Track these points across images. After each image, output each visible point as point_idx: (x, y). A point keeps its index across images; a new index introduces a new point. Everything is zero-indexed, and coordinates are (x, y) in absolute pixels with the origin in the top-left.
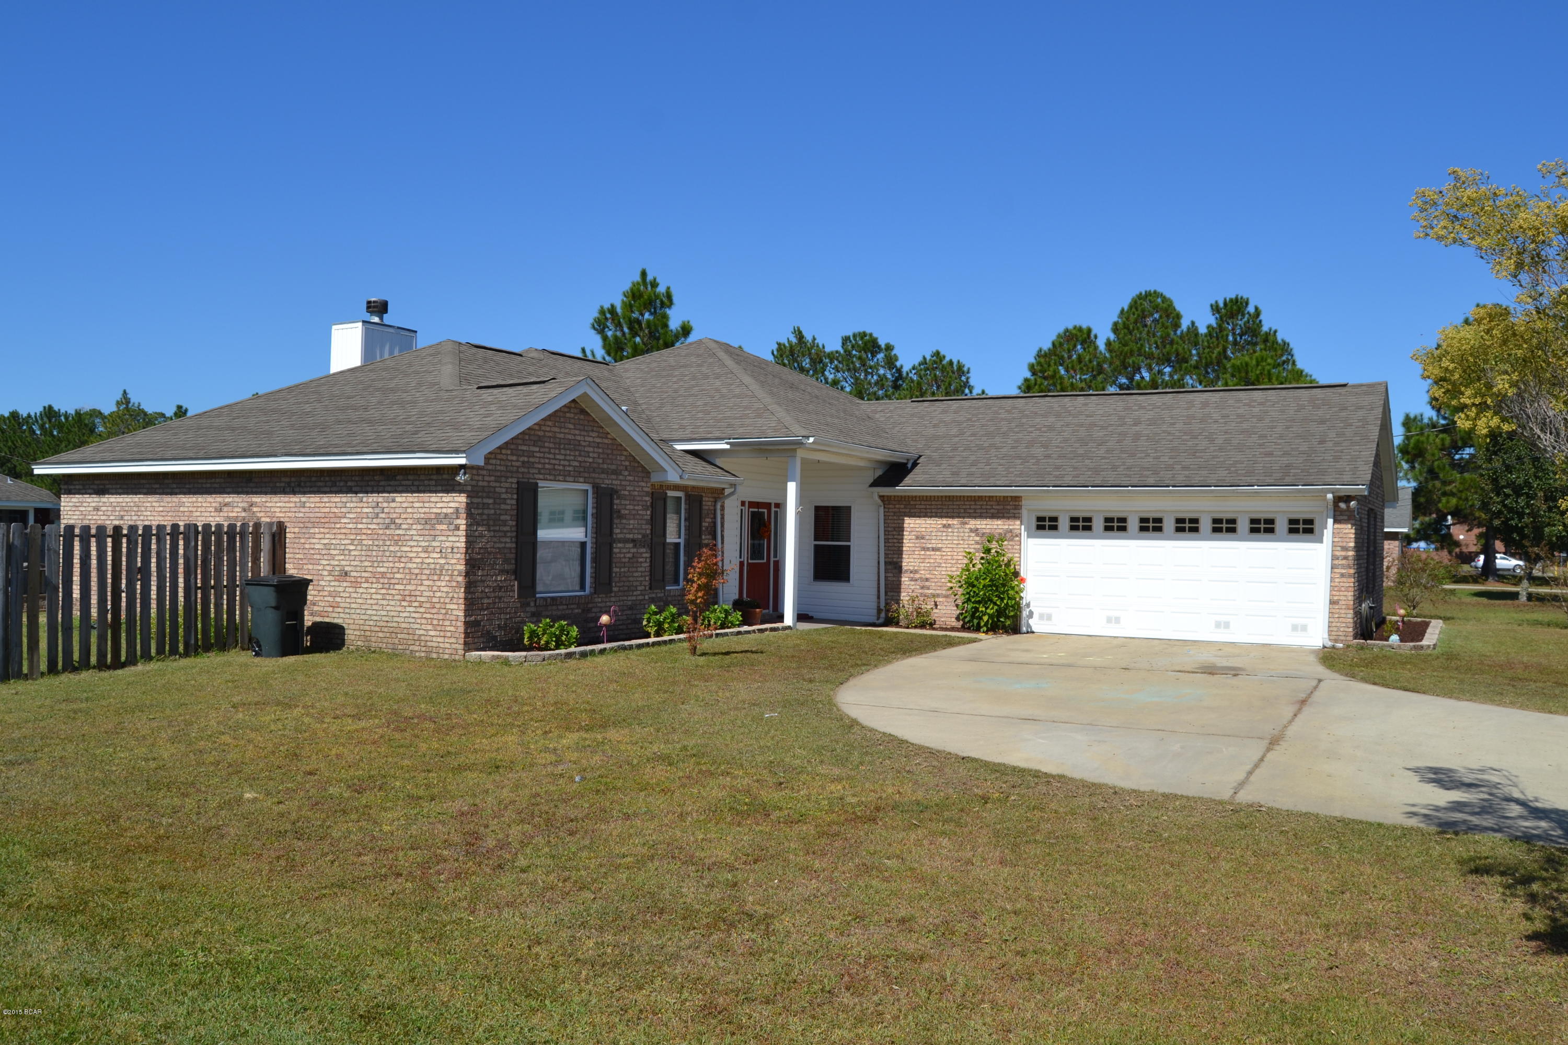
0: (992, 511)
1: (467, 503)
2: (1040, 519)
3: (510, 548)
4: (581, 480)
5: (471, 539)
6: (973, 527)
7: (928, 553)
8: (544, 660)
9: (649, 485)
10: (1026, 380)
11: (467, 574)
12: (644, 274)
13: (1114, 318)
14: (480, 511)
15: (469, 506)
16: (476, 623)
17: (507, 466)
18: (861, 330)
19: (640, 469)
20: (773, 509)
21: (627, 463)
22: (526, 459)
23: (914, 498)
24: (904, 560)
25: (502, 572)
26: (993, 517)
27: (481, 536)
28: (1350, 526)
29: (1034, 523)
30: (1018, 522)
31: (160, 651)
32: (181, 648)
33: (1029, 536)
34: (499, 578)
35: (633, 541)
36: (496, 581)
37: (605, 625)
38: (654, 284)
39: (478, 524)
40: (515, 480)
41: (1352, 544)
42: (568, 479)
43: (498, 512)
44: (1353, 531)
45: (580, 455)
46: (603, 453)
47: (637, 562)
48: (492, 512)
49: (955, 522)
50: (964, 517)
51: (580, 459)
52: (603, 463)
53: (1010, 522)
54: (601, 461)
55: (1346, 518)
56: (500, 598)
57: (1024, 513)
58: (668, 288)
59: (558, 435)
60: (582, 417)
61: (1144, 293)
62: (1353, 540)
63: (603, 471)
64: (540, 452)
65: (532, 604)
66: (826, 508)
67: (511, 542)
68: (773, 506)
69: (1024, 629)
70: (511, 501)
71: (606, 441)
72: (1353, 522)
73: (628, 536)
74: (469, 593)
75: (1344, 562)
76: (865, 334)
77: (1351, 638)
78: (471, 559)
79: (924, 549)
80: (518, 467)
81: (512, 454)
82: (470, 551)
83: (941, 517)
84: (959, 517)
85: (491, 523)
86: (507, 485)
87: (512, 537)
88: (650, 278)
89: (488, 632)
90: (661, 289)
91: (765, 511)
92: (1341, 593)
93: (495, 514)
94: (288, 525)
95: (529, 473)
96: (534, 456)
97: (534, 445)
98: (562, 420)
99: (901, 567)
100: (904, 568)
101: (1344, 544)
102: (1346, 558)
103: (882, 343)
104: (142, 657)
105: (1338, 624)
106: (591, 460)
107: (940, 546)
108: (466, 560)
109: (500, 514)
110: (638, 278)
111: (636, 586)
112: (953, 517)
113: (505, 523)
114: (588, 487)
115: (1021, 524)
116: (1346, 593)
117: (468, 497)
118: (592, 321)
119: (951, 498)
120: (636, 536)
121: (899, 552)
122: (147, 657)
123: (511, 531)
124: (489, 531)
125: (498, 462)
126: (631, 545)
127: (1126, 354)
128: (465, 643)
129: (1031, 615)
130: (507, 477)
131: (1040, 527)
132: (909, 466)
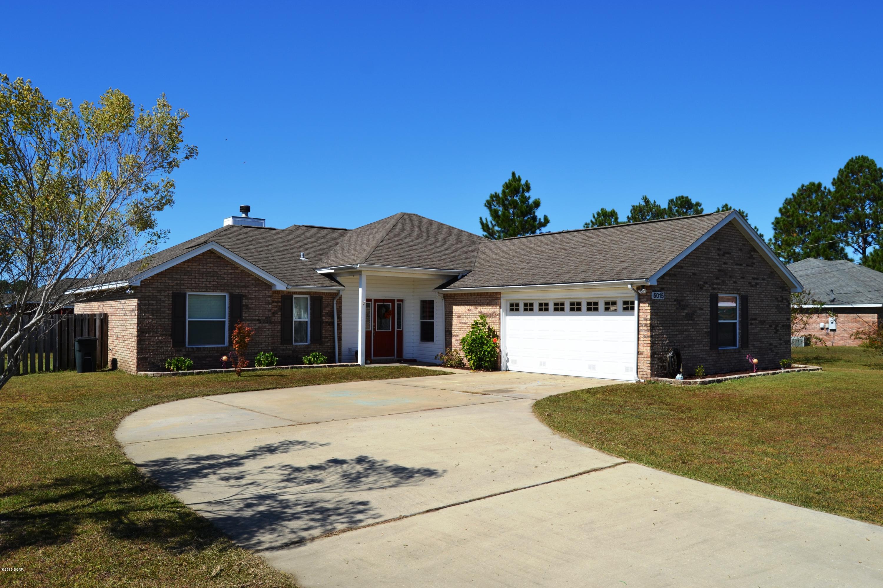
0: (487, 301)
1: (138, 303)
2: (512, 305)
3: (168, 324)
4: (219, 291)
5: (140, 320)
6: (479, 310)
7: (462, 325)
8: (161, 376)
9: (271, 292)
10: (777, 219)
11: (138, 336)
12: (514, 174)
13: (835, 175)
14: (147, 307)
15: (139, 305)
16: (145, 359)
17: (165, 286)
18: (681, 195)
19: (264, 284)
20: (396, 303)
21: (253, 282)
22: (178, 282)
23: (456, 295)
24: (453, 329)
25: (162, 335)
26: (488, 304)
27: (148, 318)
28: (648, 305)
29: (509, 307)
30: (498, 307)
31: (41, 369)
32: (51, 368)
33: (507, 315)
34: (160, 338)
35: (258, 320)
36: (158, 339)
37: (224, 361)
38: (519, 180)
39: (145, 313)
40: (171, 292)
41: (649, 317)
42: (209, 290)
43: (159, 307)
44: (649, 308)
45: (217, 279)
46: (235, 277)
47: (262, 331)
48: (156, 307)
49: (472, 307)
50: (476, 305)
51: (218, 281)
52: (235, 282)
53: (495, 307)
54: (233, 281)
55: (645, 300)
56: (161, 347)
57: (503, 302)
58: (527, 181)
59: (201, 270)
60: (219, 260)
61: (854, 158)
62: (649, 314)
63: (235, 286)
64: (188, 278)
65: (184, 350)
66: (426, 301)
67: (168, 321)
68: (396, 301)
69: (503, 368)
70: (168, 302)
71: (237, 271)
72: (649, 302)
73: (254, 318)
74: (140, 344)
75: (645, 328)
76: (682, 197)
77: (649, 376)
78: (140, 329)
79: (461, 323)
80: (173, 286)
81: (169, 280)
82: (140, 325)
83: (467, 305)
84: (474, 305)
85: (155, 312)
86: (165, 294)
87: (169, 319)
88: (517, 176)
89: (153, 363)
90: (523, 182)
91: (391, 304)
92: (644, 348)
93: (157, 308)
94: (109, 314)
95: (181, 288)
96: (184, 280)
97: (184, 275)
98: (205, 262)
99: (452, 333)
100: (453, 334)
101: (645, 316)
102: (646, 325)
103: (694, 202)
104: (31, 371)
105: (643, 367)
106: (226, 281)
107: (467, 321)
108: (137, 329)
109: (160, 308)
110: (510, 177)
111: (262, 343)
112: (471, 305)
113: (164, 312)
114: (227, 295)
115: (500, 307)
116: (646, 348)
117: (138, 300)
118: (485, 202)
119: (471, 294)
120: (260, 318)
121: (451, 325)
122: (33, 371)
123: (168, 316)
124: (153, 316)
125: (159, 284)
126: (257, 322)
127: (838, 198)
128: (137, 368)
129: (508, 361)
130: (165, 291)
131: (512, 310)
132: (459, 277)
